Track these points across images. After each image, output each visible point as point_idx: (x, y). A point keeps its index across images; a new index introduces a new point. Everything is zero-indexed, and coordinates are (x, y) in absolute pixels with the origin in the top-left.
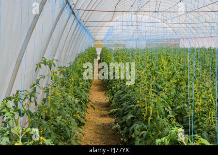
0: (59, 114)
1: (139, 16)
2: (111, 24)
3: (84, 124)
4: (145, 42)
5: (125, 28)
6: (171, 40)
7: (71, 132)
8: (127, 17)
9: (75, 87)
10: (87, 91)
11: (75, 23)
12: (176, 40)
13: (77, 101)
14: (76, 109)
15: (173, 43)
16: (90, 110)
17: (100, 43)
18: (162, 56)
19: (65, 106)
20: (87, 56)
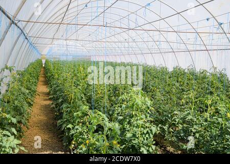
0: (16, 99)
1: (68, 42)
2: (51, 46)
3: (32, 105)
4: (71, 57)
5: (59, 48)
6: (86, 56)
7: (24, 110)
8: (60, 42)
9: (28, 83)
10: (35, 85)
11: (28, 44)
12: (89, 56)
13: (27, 91)
14: (28, 96)
15: (88, 58)
16: (37, 97)
17: (44, 56)
18: (81, 65)
19: (20, 95)
20: (36, 64)
